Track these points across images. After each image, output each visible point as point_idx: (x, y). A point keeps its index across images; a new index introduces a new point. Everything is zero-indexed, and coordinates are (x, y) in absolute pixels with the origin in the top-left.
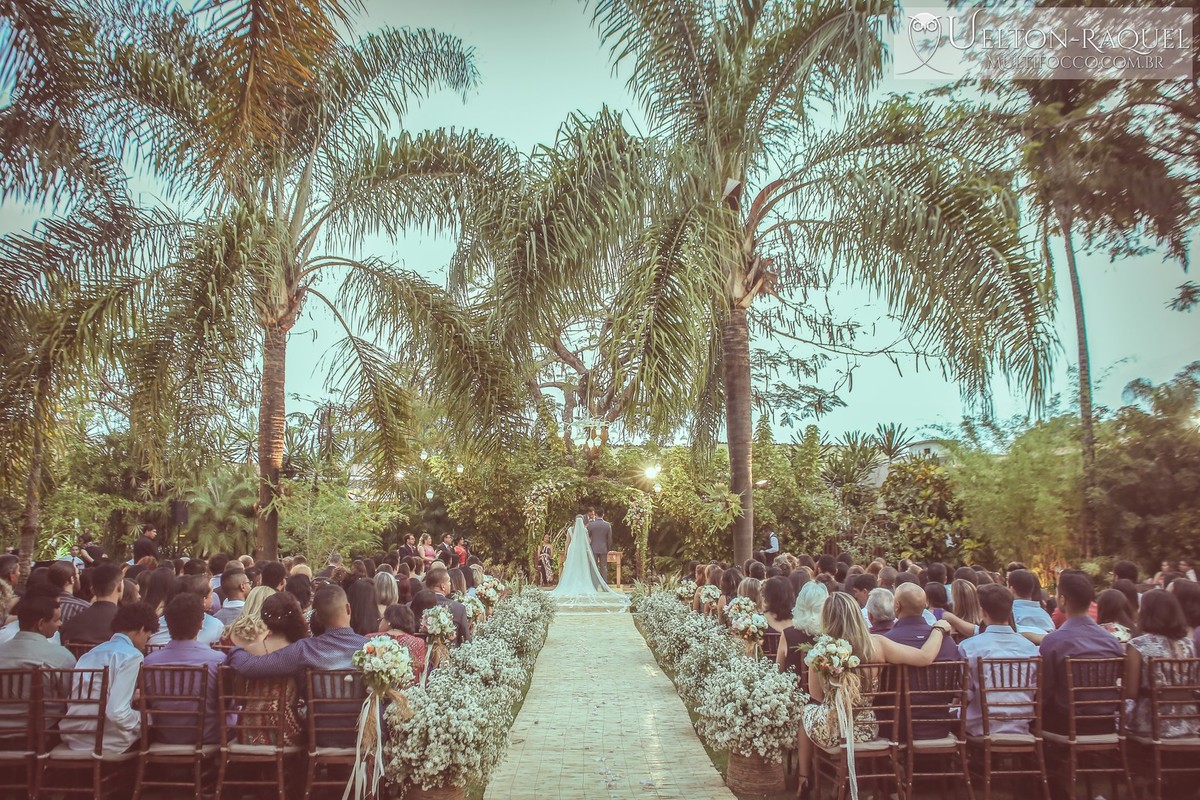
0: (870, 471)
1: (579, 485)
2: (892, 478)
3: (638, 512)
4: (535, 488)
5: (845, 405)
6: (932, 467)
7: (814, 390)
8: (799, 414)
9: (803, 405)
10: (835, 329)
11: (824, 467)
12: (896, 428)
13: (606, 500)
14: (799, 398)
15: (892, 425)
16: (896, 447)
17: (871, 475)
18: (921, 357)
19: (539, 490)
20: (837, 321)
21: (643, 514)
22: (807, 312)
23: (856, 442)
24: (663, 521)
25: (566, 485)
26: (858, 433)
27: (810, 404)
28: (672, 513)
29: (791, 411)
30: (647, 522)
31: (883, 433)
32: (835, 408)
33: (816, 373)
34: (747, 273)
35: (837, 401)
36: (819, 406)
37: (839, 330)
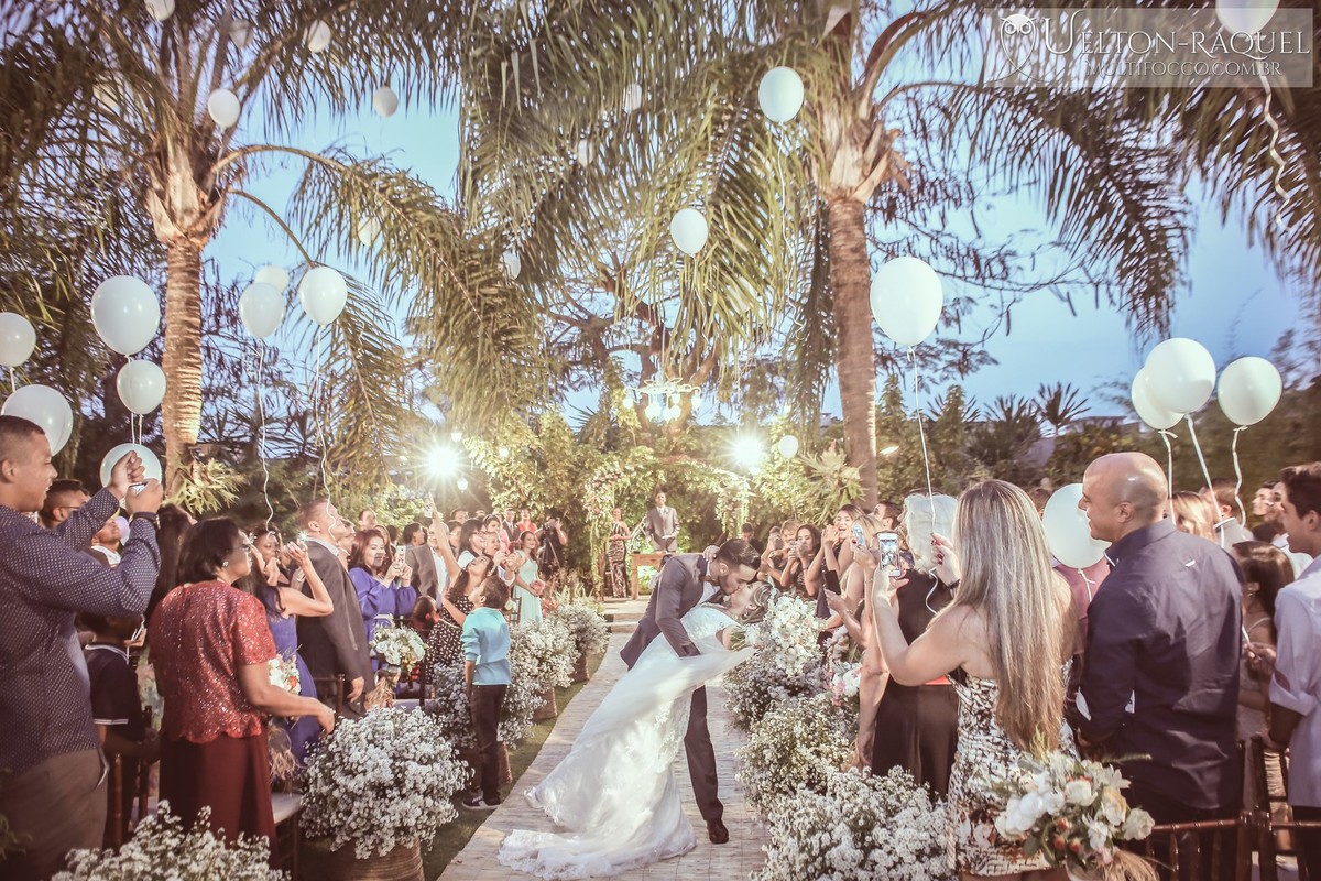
0: (1030, 445)
1: (655, 468)
2: (1061, 452)
3: (730, 501)
4: (598, 473)
5: (995, 362)
6: (1114, 436)
7: (956, 345)
8: (937, 376)
9: (941, 365)
10: (983, 262)
11: (970, 441)
12: (1064, 389)
13: (690, 487)
14: (936, 356)
15: (1060, 386)
16: (1066, 412)
17: (1030, 451)
18: (1102, 288)
19: (603, 475)
20: (986, 253)
21: (736, 504)
22: (946, 241)
23: (1010, 409)
24: (763, 512)
25: (637, 469)
26: (1012, 398)
27: (952, 364)
28: (775, 503)
29: (927, 372)
30: (743, 515)
31: (1047, 396)
32: (983, 367)
33: (958, 321)
34: (865, 149)
35: (984, 358)
36: (963, 366)
37: (988, 264)
